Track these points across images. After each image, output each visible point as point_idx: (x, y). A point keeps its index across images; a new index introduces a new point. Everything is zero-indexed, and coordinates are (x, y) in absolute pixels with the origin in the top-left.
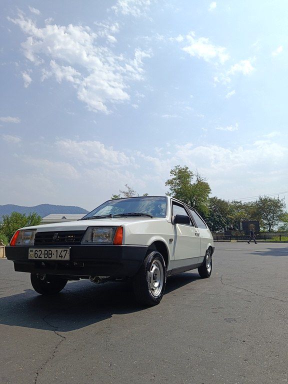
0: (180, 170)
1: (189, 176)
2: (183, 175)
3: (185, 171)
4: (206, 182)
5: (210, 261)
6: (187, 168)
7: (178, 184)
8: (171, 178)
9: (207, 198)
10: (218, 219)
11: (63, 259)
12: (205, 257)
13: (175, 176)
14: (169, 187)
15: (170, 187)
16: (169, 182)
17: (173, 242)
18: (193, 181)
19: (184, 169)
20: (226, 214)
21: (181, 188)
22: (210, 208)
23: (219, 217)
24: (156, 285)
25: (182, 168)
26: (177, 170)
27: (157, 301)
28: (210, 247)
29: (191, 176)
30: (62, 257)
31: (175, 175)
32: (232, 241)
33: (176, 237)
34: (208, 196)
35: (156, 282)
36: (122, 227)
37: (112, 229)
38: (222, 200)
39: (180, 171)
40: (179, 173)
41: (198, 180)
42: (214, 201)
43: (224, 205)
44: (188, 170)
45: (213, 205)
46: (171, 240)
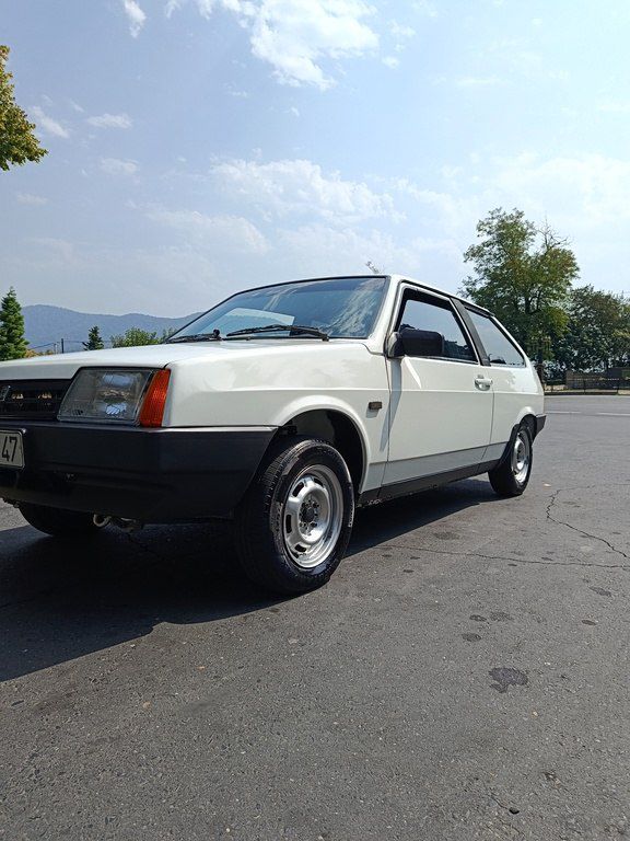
0: (503, 221)
1: (523, 235)
2: (509, 233)
3: (516, 223)
4: (567, 248)
5: (525, 454)
6: (520, 214)
7: (495, 255)
8: (478, 242)
9: (568, 289)
10: (589, 341)
11: (10, 463)
12: (510, 444)
13: (490, 237)
14: (473, 264)
15: (475, 265)
16: (475, 253)
17: (383, 412)
18: (534, 248)
19: (511, 217)
20: (612, 328)
21: (502, 268)
22: (573, 313)
23: (596, 334)
24: (316, 534)
25: (508, 214)
26: (495, 222)
27: (313, 581)
28: (529, 416)
29: (531, 234)
30: (7, 456)
31: (489, 233)
32: (620, 392)
33: (396, 395)
34: (570, 284)
35: (314, 526)
36: (169, 371)
37: (139, 375)
38: (606, 294)
39: (503, 225)
40: (500, 228)
41: (546, 244)
42: (584, 297)
43: (610, 304)
44: (523, 220)
45: (582, 306)
46: (374, 407)
